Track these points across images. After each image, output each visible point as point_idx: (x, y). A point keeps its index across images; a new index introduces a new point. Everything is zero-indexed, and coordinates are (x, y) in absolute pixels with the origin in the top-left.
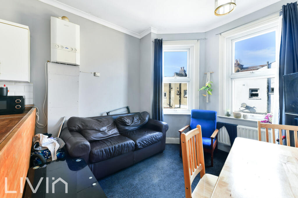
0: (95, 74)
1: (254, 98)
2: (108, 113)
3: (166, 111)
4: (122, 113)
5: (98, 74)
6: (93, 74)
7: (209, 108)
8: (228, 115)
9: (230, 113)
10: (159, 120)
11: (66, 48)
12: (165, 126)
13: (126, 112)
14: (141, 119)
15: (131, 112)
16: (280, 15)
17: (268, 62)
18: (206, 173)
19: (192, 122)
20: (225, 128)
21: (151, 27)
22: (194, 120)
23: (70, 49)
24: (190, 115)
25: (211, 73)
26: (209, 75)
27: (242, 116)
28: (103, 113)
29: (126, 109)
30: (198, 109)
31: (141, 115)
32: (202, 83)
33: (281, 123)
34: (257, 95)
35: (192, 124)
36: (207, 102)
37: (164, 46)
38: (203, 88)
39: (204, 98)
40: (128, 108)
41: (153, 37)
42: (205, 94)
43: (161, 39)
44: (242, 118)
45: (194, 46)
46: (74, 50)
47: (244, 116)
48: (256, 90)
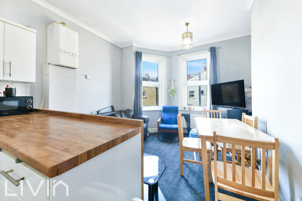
0: (86, 76)
1: (192, 97)
2: (98, 112)
3: (144, 108)
4: (108, 112)
5: (89, 77)
6: (84, 76)
7: (174, 105)
8: (185, 108)
9: (185, 107)
10: (140, 115)
11: (68, 53)
12: (147, 119)
13: (111, 111)
14: (127, 116)
15: (115, 110)
16: (209, 52)
17: (199, 73)
18: (184, 137)
19: (163, 115)
20: (184, 117)
21: (134, 42)
22: (164, 113)
23: (71, 54)
24: (161, 110)
25: (174, 81)
26: (173, 82)
27: (192, 108)
28: (93, 112)
29: (110, 108)
30: (166, 105)
31: (126, 112)
32: (169, 88)
33: (210, 109)
34: (193, 96)
35: (163, 117)
36: (172, 100)
37: (143, 57)
38: (170, 91)
39: (170, 97)
40: (112, 107)
41: (135, 50)
42: (171, 95)
43: (140, 52)
44: (192, 110)
45: (162, 60)
46: (74, 54)
47: (194, 109)
48: (193, 92)
